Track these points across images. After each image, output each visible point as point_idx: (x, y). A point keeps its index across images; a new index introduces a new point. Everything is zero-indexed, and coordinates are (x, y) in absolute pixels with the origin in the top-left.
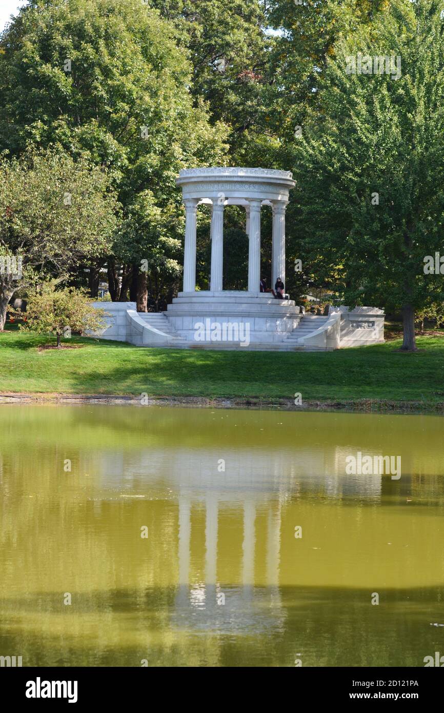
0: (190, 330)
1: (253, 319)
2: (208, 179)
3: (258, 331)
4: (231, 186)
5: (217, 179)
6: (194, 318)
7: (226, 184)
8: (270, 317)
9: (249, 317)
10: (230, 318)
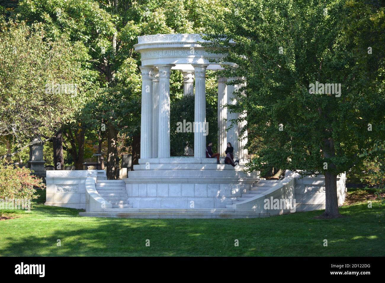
0: (136, 197)
1: (193, 185)
2: (152, 47)
3: (198, 197)
4: (173, 51)
5: (160, 46)
6: (140, 185)
7: (169, 51)
8: (211, 183)
9: (188, 183)
10: (170, 184)
